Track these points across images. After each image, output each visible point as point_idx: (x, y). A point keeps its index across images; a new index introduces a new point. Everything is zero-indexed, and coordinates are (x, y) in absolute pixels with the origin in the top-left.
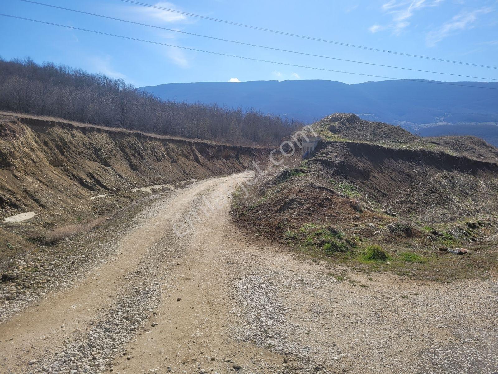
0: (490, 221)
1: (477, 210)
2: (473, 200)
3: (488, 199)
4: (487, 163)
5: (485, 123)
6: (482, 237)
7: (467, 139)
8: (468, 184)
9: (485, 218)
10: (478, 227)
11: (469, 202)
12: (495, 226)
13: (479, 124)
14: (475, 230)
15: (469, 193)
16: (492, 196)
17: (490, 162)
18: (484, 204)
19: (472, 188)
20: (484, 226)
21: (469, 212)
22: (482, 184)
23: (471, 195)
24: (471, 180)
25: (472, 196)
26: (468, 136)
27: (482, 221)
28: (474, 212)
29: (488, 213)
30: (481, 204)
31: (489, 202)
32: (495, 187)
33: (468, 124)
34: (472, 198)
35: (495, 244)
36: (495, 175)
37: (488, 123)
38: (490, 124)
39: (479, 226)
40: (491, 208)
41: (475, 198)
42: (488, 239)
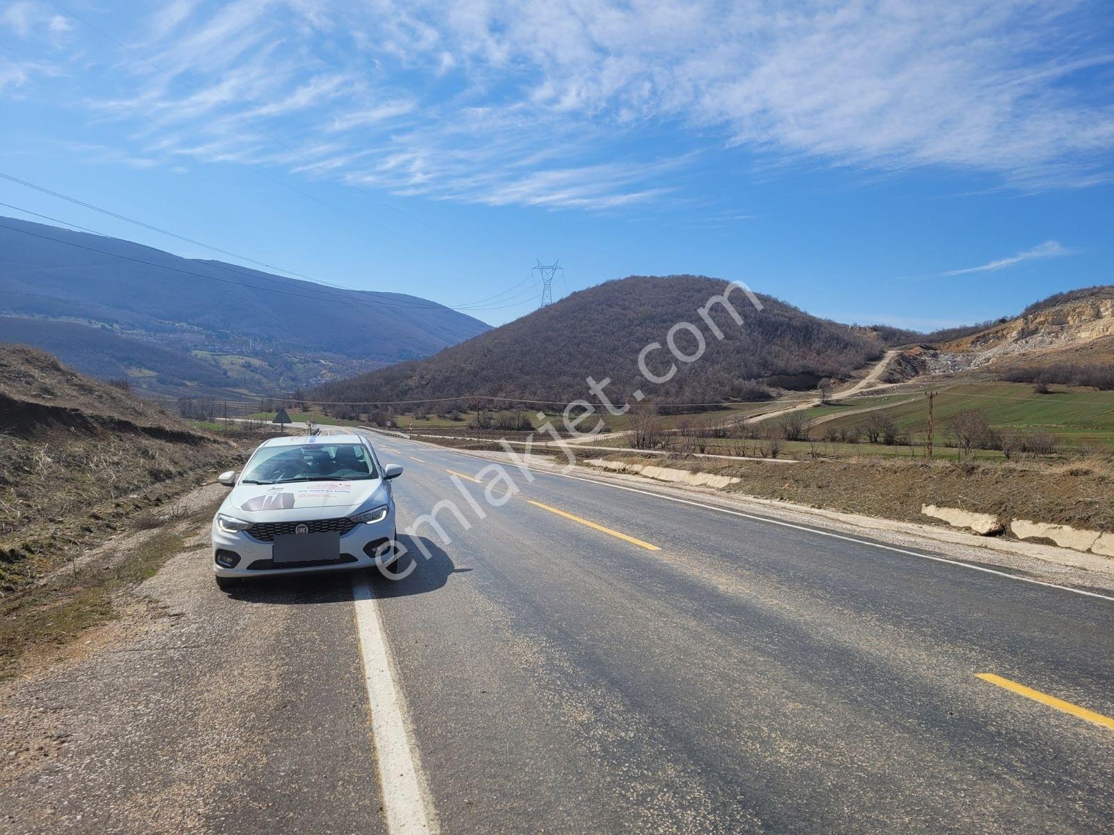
0: (55, 538)
1: (27, 517)
2: (20, 495)
3: (58, 488)
4: (57, 408)
5: (64, 319)
6: (33, 577)
7: (15, 353)
8: (10, 458)
9: (44, 533)
10: (24, 557)
11: (9, 500)
12: (66, 548)
13: (51, 319)
14: (15, 567)
15: (11, 479)
16: (67, 481)
17: (63, 407)
18: (46, 500)
19: (18, 468)
20: (40, 552)
21: (7, 524)
22: (43, 457)
23: (16, 484)
24: (15, 449)
25: (17, 486)
26: (18, 346)
27: (34, 542)
28: (21, 522)
29: (51, 520)
30: (39, 502)
31: (59, 495)
32: (73, 460)
33: (26, 317)
34: (17, 492)
35: (55, 590)
36: (75, 435)
37: (72, 320)
38: (76, 322)
39: (28, 555)
40: (62, 508)
41: (23, 490)
42: (42, 582)
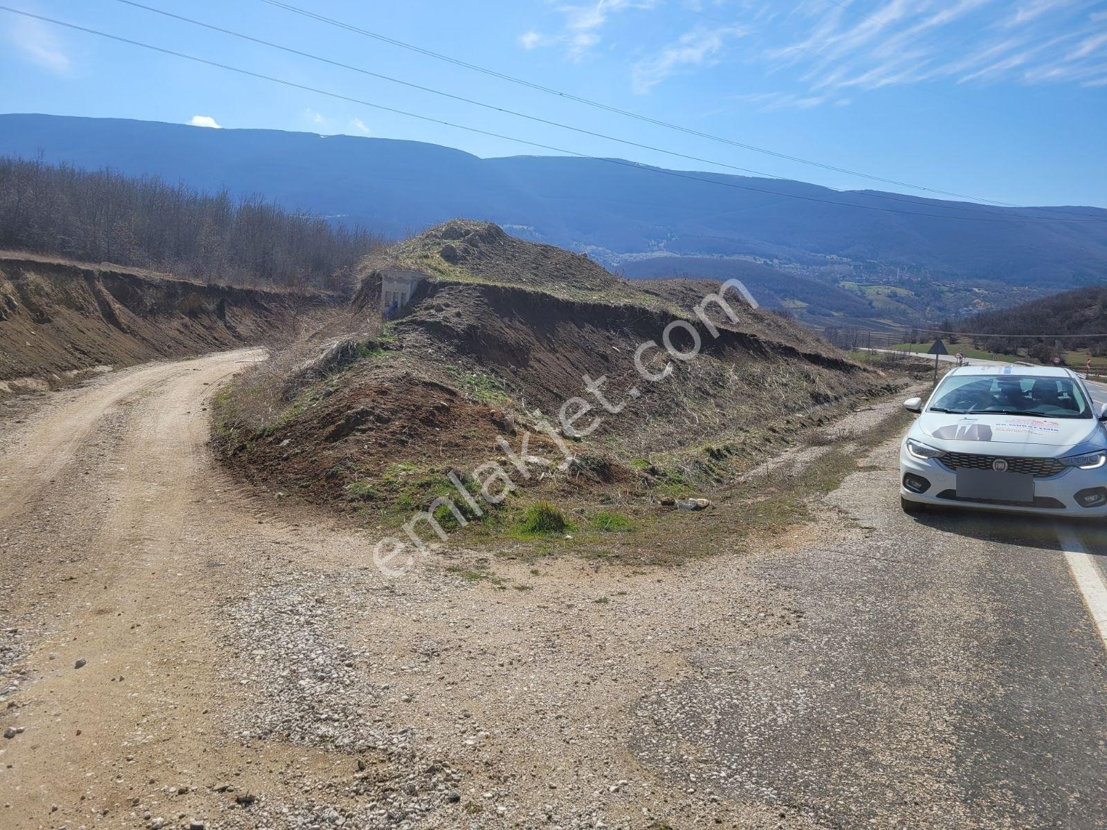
0: (745, 444)
1: (723, 424)
2: (718, 406)
3: (743, 402)
4: (740, 333)
5: (735, 257)
6: (733, 474)
7: (707, 287)
8: (710, 374)
9: (737, 438)
10: (726, 456)
11: (711, 409)
12: (754, 454)
13: (726, 258)
14: (721, 463)
15: (711, 392)
16: (749, 396)
17: (745, 332)
18: (735, 412)
19: (715, 383)
20: (736, 454)
21: (710, 427)
22: (732, 375)
23: (714, 396)
24: (713, 367)
25: (715, 397)
26: (710, 281)
27: (732, 445)
28: (720, 427)
29: (741, 429)
30: (731, 413)
31: (744, 408)
32: (753, 379)
33: (708, 257)
34: (716, 402)
35: (754, 487)
36: (753, 357)
37: (742, 258)
38: (744, 259)
39: (728, 455)
40: (747, 419)
41: (720, 401)
42: (742, 479)
